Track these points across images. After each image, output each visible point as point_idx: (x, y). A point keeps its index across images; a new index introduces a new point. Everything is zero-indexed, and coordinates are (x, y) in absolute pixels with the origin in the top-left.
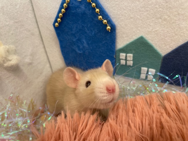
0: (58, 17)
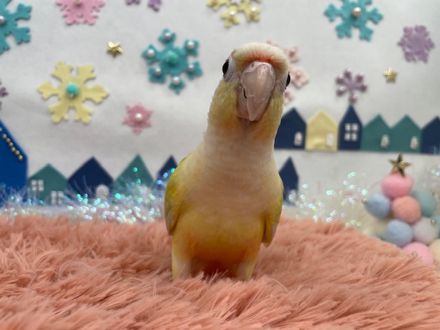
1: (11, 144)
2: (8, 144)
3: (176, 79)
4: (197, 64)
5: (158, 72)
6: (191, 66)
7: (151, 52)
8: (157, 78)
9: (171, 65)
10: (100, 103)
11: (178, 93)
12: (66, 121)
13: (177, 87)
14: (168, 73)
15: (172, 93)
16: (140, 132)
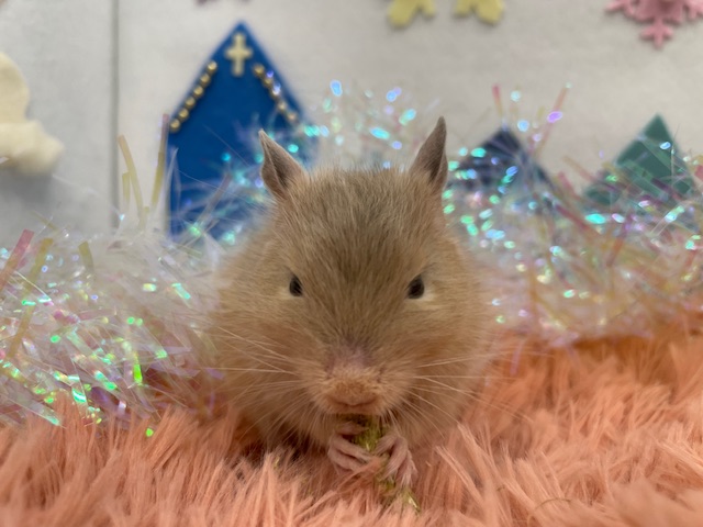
0: (183, 106)
1: (276, 91)
2: (267, 91)
12: (429, 18)
16: (667, 38)
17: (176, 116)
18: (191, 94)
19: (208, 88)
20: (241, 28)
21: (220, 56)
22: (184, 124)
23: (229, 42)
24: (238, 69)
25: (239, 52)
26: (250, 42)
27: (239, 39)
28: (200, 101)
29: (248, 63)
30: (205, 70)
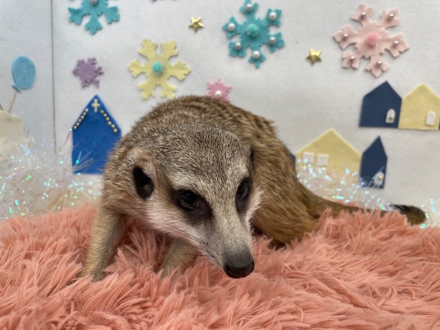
0: (78, 122)
1: (108, 119)
2: (105, 118)
3: (256, 53)
4: (279, 36)
5: (238, 47)
6: (273, 38)
7: (232, 25)
8: (237, 52)
9: (252, 38)
10: (183, 80)
11: (257, 67)
12: (154, 97)
13: (257, 61)
14: (249, 46)
15: (252, 66)
17: (75, 125)
18: (80, 118)
19: (85, 117)
20: (96, 97)
21: (90, 106)
22: (78, 127)
23: (92, 101)
24: (96, 110)
25: (96, 105)
26: (99, 102)
27: (96, 100)
28: (83, 120)
29: (98, 108)
30: (84, 111)
